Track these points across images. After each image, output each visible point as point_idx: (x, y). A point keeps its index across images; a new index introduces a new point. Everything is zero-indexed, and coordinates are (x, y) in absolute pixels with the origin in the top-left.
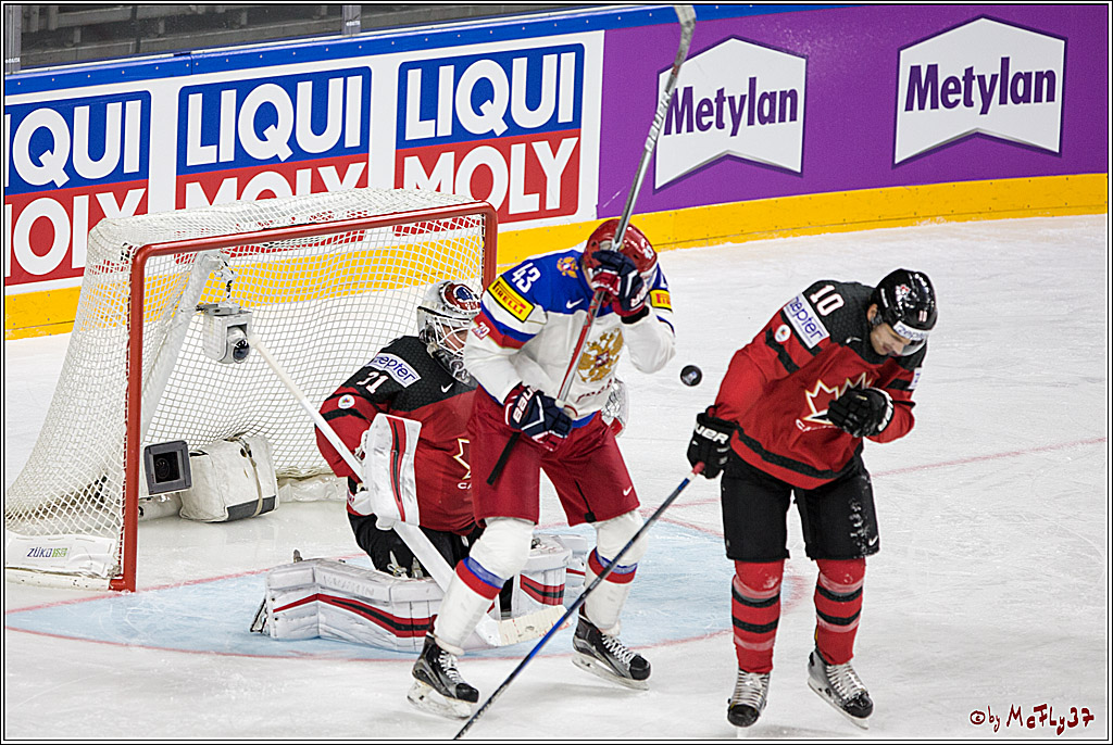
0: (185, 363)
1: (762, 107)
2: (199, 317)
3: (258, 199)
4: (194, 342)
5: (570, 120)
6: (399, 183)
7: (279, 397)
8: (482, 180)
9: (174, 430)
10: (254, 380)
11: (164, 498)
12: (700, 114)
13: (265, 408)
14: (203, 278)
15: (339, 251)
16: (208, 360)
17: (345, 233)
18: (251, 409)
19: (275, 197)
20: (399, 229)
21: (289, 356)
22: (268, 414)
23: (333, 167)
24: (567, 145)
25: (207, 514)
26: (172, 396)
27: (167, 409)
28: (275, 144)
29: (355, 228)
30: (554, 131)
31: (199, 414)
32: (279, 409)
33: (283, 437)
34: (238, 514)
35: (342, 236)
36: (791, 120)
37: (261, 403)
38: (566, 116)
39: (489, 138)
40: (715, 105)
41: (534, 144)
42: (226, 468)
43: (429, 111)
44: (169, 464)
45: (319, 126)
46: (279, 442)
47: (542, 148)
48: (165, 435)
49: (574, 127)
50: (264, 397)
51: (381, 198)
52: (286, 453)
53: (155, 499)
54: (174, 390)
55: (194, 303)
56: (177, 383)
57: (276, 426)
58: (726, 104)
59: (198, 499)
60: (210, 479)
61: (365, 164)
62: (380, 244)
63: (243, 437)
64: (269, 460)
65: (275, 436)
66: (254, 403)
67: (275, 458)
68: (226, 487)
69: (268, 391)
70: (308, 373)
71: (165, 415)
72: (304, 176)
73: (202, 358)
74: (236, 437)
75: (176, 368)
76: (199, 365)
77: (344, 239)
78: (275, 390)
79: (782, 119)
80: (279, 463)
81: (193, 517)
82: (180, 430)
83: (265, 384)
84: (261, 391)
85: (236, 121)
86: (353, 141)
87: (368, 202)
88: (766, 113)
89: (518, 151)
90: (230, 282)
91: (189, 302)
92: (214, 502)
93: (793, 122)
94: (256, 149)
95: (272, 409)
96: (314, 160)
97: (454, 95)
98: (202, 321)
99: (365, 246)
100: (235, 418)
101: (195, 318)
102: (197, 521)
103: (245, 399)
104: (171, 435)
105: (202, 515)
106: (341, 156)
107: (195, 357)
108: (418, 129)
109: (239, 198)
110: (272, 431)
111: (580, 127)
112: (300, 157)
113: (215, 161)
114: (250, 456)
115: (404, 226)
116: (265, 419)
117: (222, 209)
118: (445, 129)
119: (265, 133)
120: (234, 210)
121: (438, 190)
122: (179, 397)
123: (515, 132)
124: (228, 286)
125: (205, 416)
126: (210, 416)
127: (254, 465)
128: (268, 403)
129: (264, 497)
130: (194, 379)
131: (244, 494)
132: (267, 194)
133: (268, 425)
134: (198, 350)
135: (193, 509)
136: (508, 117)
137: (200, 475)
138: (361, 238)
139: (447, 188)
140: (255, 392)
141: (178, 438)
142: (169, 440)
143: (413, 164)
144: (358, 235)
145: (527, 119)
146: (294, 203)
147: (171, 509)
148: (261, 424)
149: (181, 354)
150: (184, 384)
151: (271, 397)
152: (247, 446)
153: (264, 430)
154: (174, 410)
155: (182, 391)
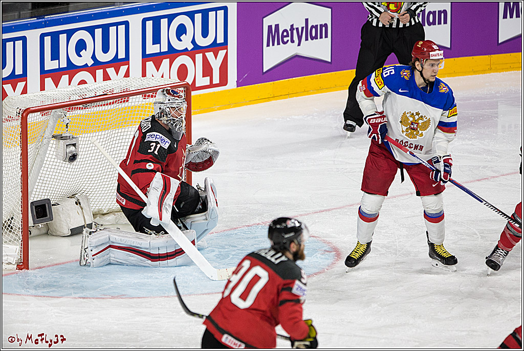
0: (48, 163)
1: (312, 32)
2: (53, 141)
3: (78, 85)
4: (52, 153)
5: (223, 41)
6: (144, 75)
7: (92, 177)
8: (183, 72)
9: (44, 194)
10: (81, 169)
11: (40, 225)
12: (283, 37)
13: (86, 182)
14: (55, 122)
15: (117, 107)
16: (59, 161)
17: (120, 99)
18: (79, 183)
19: (87, 83)
20: (145, 96)
21: (96, 157)
22: (88, 185)
23: (113, 68)
24: (222, 53)
25: (61, 232)
26: (42, 178)
27: (40, 184)
28: (86, 59)
29: (124, 96)
30: (215, 47)
31: (55, 187)
32: (93, 182)
33: (95, 195)
34: (76, 232)
35: (118, 100)
36: (325, 37)
37: (84, 180)
38: (220, 40)
39: (185, 52)
40: (290, 32)
41: (206, 54)
42: (69, 211)
43: (157, 40)
44: (42, 210)
45: (106, 49)
46: (93, 198)
47: (210, 55)
48: (39, 196)
49: (225, 45)
50: (85, 177)
51: (136, 82)
52: (96, 203)
53: (36, 226)
54: (43, 175)
55: (51, 134)
56: (44, 172)
57: (91, 190)
58: (295, 32)
59: (56, 226)
60: (61, 216)
61: (128, 66)
62: (136, 103)
63: (76, 196)
64: (89, 206)
65: (91, 195)
66: (81, 180)
67: (91, 205)
68: (69, 220)
69: (87, 174)
70: (105, 165)
71: (39, 187)
72: (100, 73)
73: (56, 160)
74: (73, 196)
75: (44, 165)
76: (55, 164)
77: (120, 101)
78: (90, 174)
79: (321, 37)
80: (94, 208)
81: (54, 234)
82: (47, 194)
83: (85, 171)
84: (84, 175)
85: (67, 49)
86: (122, 55)
87: (130, 84)
88: (314, 35)
89: (199, 57)
90: (67, 124)
91: (49, 134)
92: (64, 226)
93: (326, 39)
94: (77, 61)
95: (89, 182)
96: (104, 65)
97: (168, 32)
98: (55, 143)
99: (130, 104)
100: (72, 188)
101: (52, 142)
102: (56, 236)
103: (77, 179)
104: (43, 197)
105: (58, 233)
106: (117, 63)
107: (52, 160)
108: (152, 49)
109: (69, 84)
110: (89, 193)
111: (227, 45)
112: (97, 64)
113: (58, 67)
114: (80, 204)
115: (147, 94)
116: (86, 187)
117: (63, 90)
118: (165, 48)
119: (81, 53)
120: (68, 90)
121: (162, 77)
122: (46, 179)
123: (197, 48)
124: (67, 126)
125: (58, 187)
126: (61, 187)
127: (82, 209)
128: (87, 180)
129: (87, 223)
130: (52, 170)
131: (77, 222)
132: (83, 82)
133: (88, 190)
134: (54, 157)
135: (54, 230)
136: (193, 42)
137: (57, 215)
138: (127, 101)
139: (166, 76)
140: (81, 175)
141: (46, 198)
142: (41, 199)
143: (150, 65)
144: (126, 99)
145: (203, 42)
146: (95, 86)
147: (44, 231)
148: (84, 189)
149: (46, 159)
150: (48, 173)
151: (89, 177)
152: (78, 200)
153: (86, 192)
154: (44, 185)
155: (47, 176)
